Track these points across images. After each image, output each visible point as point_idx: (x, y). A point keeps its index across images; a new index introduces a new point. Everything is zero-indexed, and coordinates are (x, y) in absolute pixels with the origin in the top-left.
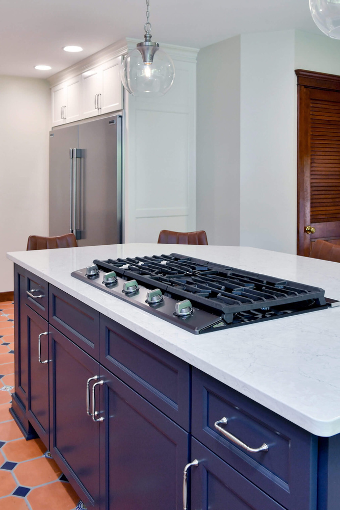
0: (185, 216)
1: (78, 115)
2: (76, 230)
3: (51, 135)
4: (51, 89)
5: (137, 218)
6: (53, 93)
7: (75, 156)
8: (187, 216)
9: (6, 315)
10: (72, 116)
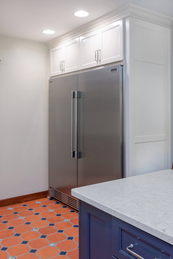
0: (164, 140)
1: (77, 67)
2: (77, 151)
3: (50, 82)
4: (49, 50)
5: (135, 143)
6: (52, 53)
7: (76, 97)
8: (165, 140)
9: (22, 218)
10: (70, 68)
